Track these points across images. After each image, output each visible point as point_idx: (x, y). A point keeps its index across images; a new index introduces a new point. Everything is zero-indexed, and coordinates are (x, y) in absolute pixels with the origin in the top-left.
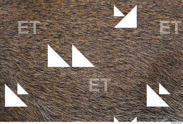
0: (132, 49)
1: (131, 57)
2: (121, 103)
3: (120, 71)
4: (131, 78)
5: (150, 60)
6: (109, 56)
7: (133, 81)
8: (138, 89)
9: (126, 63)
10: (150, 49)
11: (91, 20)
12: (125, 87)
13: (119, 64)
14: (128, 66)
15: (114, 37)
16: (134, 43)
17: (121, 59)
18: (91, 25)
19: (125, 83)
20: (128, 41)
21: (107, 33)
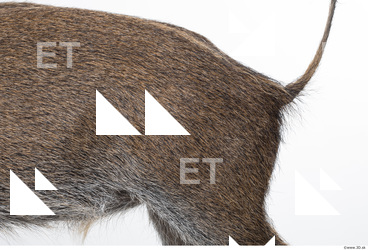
0: (56, 97)
1: (54, 106)
2: (40, 163)
3: (40, 124)
4: (53, 132)
5: (77, 112)
6: (27, 105)
7: (56, 137)
8: (61, 145)
9: (48, 114)
10: (78, 97)
11: (8, 59)
12: (45, 143)
13: (39, 115)
14: (50, 118)
15: (34, 82)
16: (59, 89)
17: (42, 109)
18: (7, 65)
19: (46, 138)
20: (52, 86)
21: (26, 77)
